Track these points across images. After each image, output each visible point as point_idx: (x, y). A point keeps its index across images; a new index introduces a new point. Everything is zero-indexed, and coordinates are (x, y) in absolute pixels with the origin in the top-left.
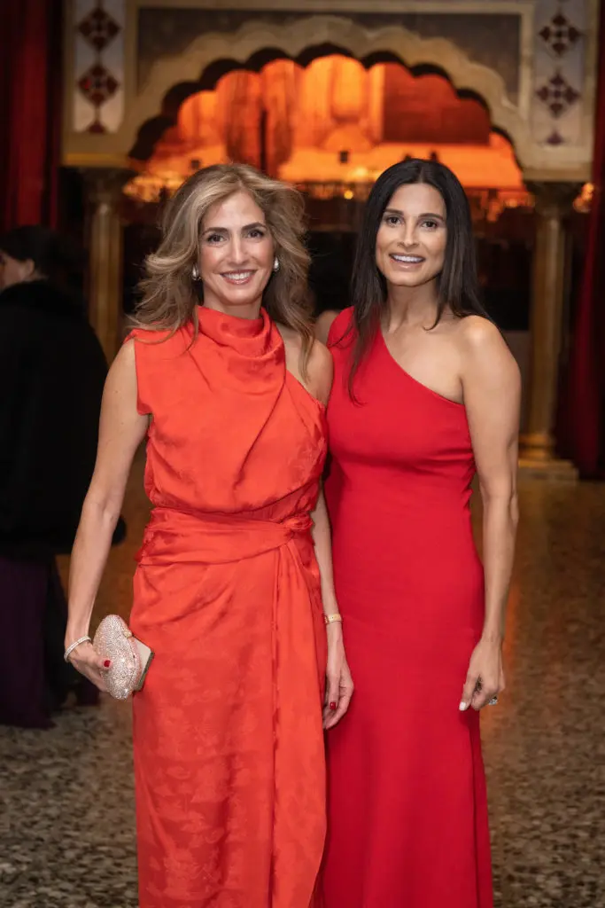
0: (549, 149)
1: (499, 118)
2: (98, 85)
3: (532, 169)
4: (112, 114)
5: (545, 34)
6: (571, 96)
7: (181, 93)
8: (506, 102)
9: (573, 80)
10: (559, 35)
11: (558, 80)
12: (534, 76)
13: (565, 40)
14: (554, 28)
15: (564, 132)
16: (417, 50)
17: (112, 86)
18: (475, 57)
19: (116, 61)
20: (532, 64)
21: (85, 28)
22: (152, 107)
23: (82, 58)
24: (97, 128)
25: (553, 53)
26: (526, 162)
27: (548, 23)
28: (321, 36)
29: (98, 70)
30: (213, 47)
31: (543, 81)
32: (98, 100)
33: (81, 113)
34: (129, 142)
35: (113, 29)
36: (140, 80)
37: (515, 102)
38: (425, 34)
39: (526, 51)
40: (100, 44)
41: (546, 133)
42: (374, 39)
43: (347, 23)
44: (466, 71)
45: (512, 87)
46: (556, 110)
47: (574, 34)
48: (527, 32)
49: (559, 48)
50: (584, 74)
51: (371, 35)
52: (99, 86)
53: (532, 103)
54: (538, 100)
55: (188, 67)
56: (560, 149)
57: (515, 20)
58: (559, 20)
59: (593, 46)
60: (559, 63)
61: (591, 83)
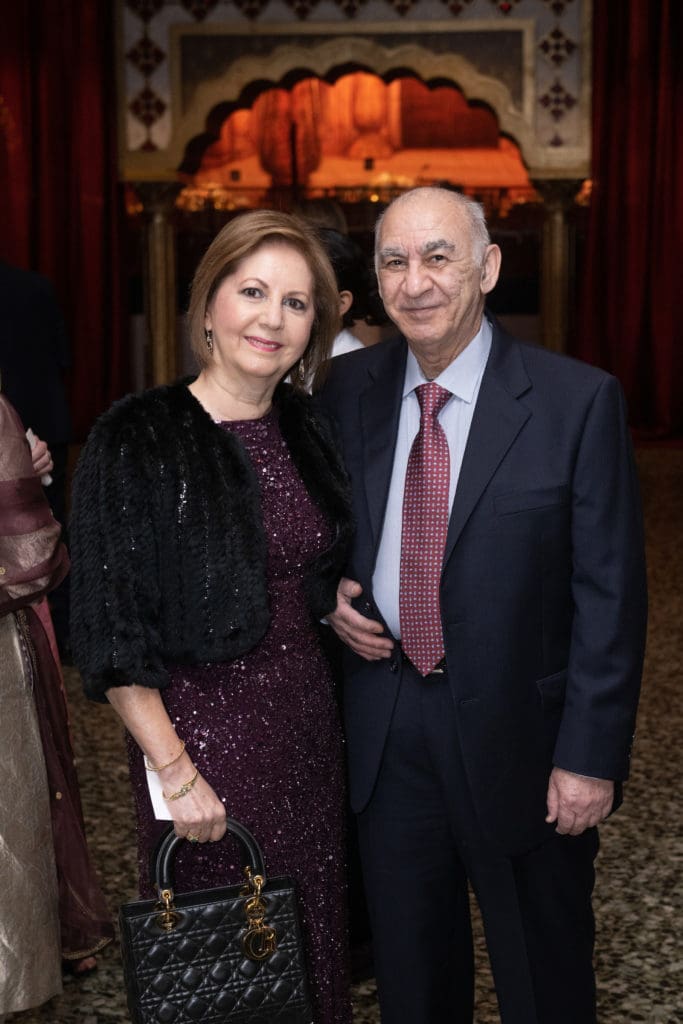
0: (552, 150)
1: (507, 123)
2: (148, 107)
3: (537, 170)
4: (162, 133)
5: (545, 47)
6: (570, 102)
7: (221, 113)
8: (512, 110)
9: (570, 87)
10: (557, 47)
11: (557, 88)
12: (536, 86)
13: (563, 52)
14: (552, 42)
15: (564, 135)
16: (431, 65)
17: (160, 108)
18: (483, 70)
19: (163, 85)
20: (534, 74)
21: (133, 56)
22: (197, 125)
23: (133, 83)
24: (149, 147)
25: (552, 64)
26: (532, 163)
27: (546, 36)
28: (346, 56)
29: (147, 94)
30: (251, 69)
31: (544, 90)
32: (148, 121)
33: (135, 133)
34: (178, 158)
35: (159, 56)
36: (186, 101)
37: (520, 109)
38: (438, 51)
39: (529, 63)
40: (147, 70)
41: (549, 136)
42: (393, 57)
43: (367, 44)
44: (477, 83)
45: (517, 96)
46: (557, 115)
47: (570, 47)
48: (529, 46)
49: (557, 59)
50: (581, 81)
51: (390, 53)
52: (149, 109)
53: (535, 109)
54: (540, 106)
55: (228, 88)
56: (561, 151)
57: (518, 35)
58: (557, 34)
59: (588, 56)
60: (559, 72)
61: (587, 90)
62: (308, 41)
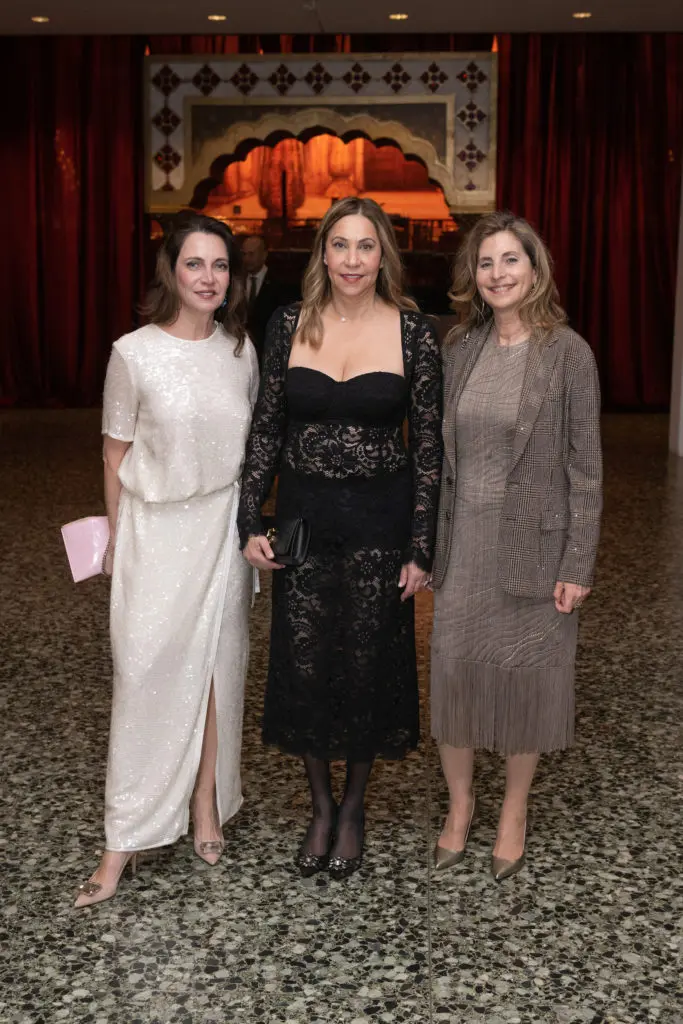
0: (467, 192)
1: (434, 173)
2: (167, 158)
3: (456, 207)
4: (177, 178)
5: (462, 116)
6: (480, 157)
7: (222, 163)
8: (437, 162)
9: (480, 146)
10: (471, 116)
11: (471, 147)
12: (456, 145)
13: (476, 120)
14: (468, 112)
15: (475, 182)
16: (379, 129)
17: (177, 159)
18: (416, 133)
19: (179, 142)
20: (454, 136)
21: (157, 121)
22: (204, 172)
23: (156, 141)
24: (168, 188)
25: (468, 128)
26: (451, 203)
27: (464, 108)
28: (314, 120)
29: (167, 149)
30: (243, 131)
31: (462, 148)
32: (167, 169)
33: (157, 178)
34: (189, 196)
35: (176, 121)
36: (195, 154)
37: (444, 162)
38: (383, 119)
39: (450, 128)
40: (167, 132)
41: (465, 183)
42: (349, 122)
43: (331, 112)
44: (411, 142)
45: (442, 153)
46: (471, 166)
47: (481, 116)
48: (450, 115)
49: (472, 125)
50: (488, 142)
51: (347, 120)
52: (168, 160)
53: (455, 162)
54: (459, 160)
55: (227, 146)
56: (474, 192)
57: (442, 107)
58: (471, 107)
59: (494, 123)
60: (472, 135)
61: (493, 148)
62: (286, 110)
